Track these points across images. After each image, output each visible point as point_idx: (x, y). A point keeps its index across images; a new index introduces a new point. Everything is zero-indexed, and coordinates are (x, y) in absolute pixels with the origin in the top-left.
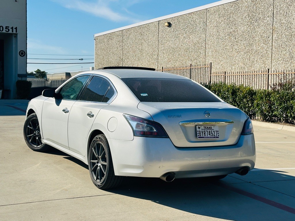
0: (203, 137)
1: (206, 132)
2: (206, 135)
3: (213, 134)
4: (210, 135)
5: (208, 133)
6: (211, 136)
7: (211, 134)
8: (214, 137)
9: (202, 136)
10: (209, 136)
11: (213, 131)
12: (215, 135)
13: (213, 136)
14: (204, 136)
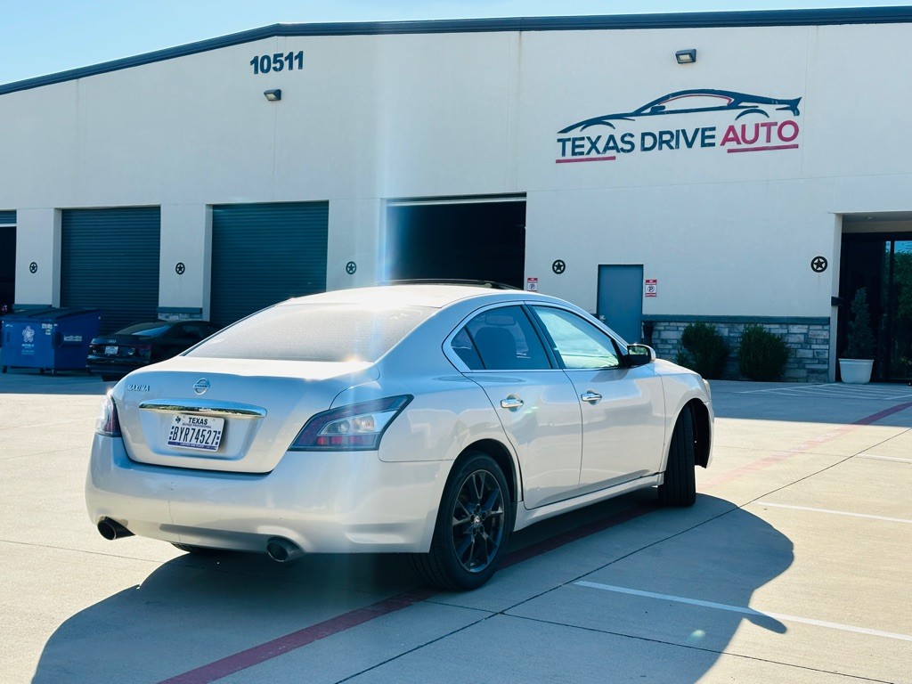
0: (179, 444)
1: (191, 432)
2: (189, 440)
3: (206, 439)
4: (197, 439)
5: (195, 434)
6: (199, 443)
7: (200, 438)
8: (205, 447)
9: (177, 441)
10: (194, 441)
11: (208, 429)
12: (210, 441)
13: (204, 444)
14: (182, 441)
